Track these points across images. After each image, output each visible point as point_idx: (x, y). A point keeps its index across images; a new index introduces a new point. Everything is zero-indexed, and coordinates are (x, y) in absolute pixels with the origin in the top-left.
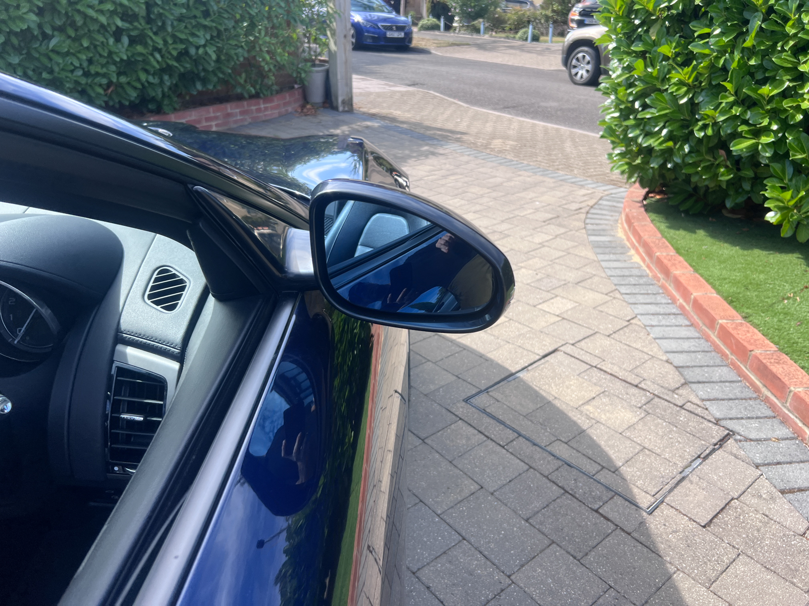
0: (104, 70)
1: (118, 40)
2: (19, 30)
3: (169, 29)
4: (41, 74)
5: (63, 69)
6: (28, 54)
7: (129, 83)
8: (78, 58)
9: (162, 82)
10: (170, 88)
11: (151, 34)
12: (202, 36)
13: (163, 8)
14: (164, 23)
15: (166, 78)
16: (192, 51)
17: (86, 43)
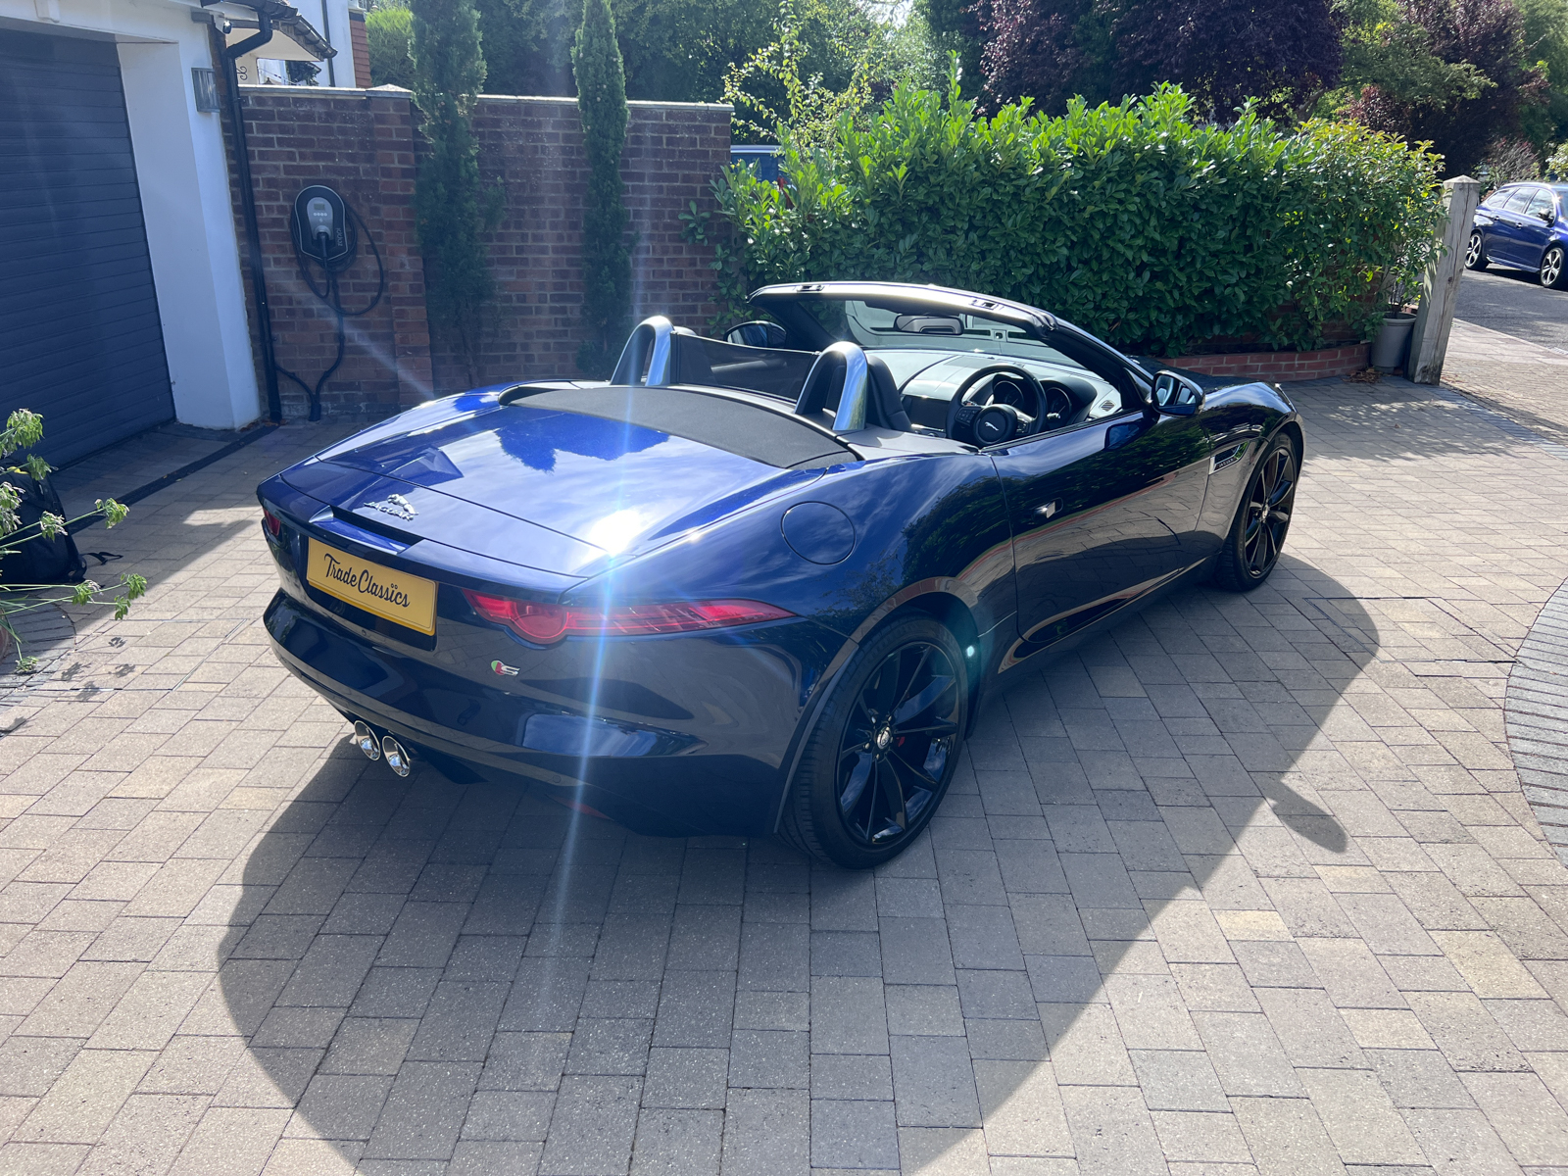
0: (1116, 305)
1: (1139, 275)
2: (1049, 263)
3: (1198, 266)
4: (1055, 304)
5: (1076, 302)
6: (1050, 284)
7: (1136, 320)
8: (1094, 292)
9: (1173, 321)
10: (1181, 330)
11: (1175, 271)
12: (1235, 274)
13: (1197, 244)
14: (1194, 258)
15: (1179, 317)
16: (1217, 291)
17: (1105, 277)
